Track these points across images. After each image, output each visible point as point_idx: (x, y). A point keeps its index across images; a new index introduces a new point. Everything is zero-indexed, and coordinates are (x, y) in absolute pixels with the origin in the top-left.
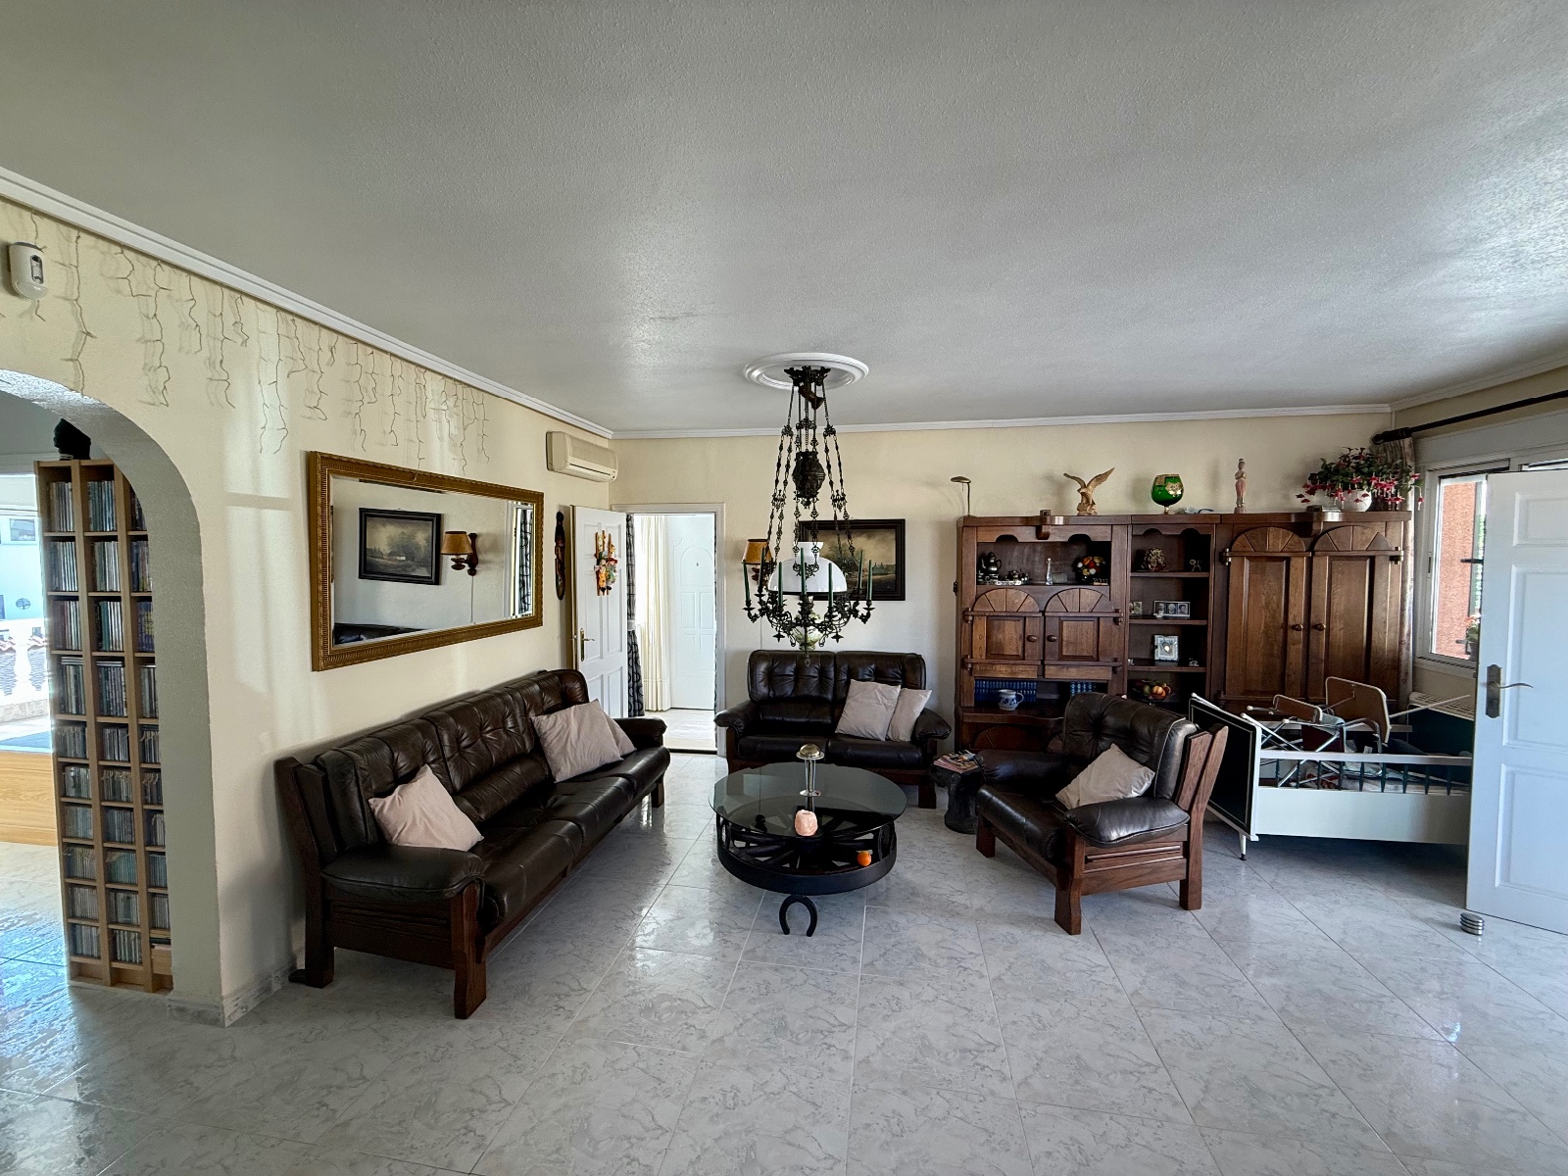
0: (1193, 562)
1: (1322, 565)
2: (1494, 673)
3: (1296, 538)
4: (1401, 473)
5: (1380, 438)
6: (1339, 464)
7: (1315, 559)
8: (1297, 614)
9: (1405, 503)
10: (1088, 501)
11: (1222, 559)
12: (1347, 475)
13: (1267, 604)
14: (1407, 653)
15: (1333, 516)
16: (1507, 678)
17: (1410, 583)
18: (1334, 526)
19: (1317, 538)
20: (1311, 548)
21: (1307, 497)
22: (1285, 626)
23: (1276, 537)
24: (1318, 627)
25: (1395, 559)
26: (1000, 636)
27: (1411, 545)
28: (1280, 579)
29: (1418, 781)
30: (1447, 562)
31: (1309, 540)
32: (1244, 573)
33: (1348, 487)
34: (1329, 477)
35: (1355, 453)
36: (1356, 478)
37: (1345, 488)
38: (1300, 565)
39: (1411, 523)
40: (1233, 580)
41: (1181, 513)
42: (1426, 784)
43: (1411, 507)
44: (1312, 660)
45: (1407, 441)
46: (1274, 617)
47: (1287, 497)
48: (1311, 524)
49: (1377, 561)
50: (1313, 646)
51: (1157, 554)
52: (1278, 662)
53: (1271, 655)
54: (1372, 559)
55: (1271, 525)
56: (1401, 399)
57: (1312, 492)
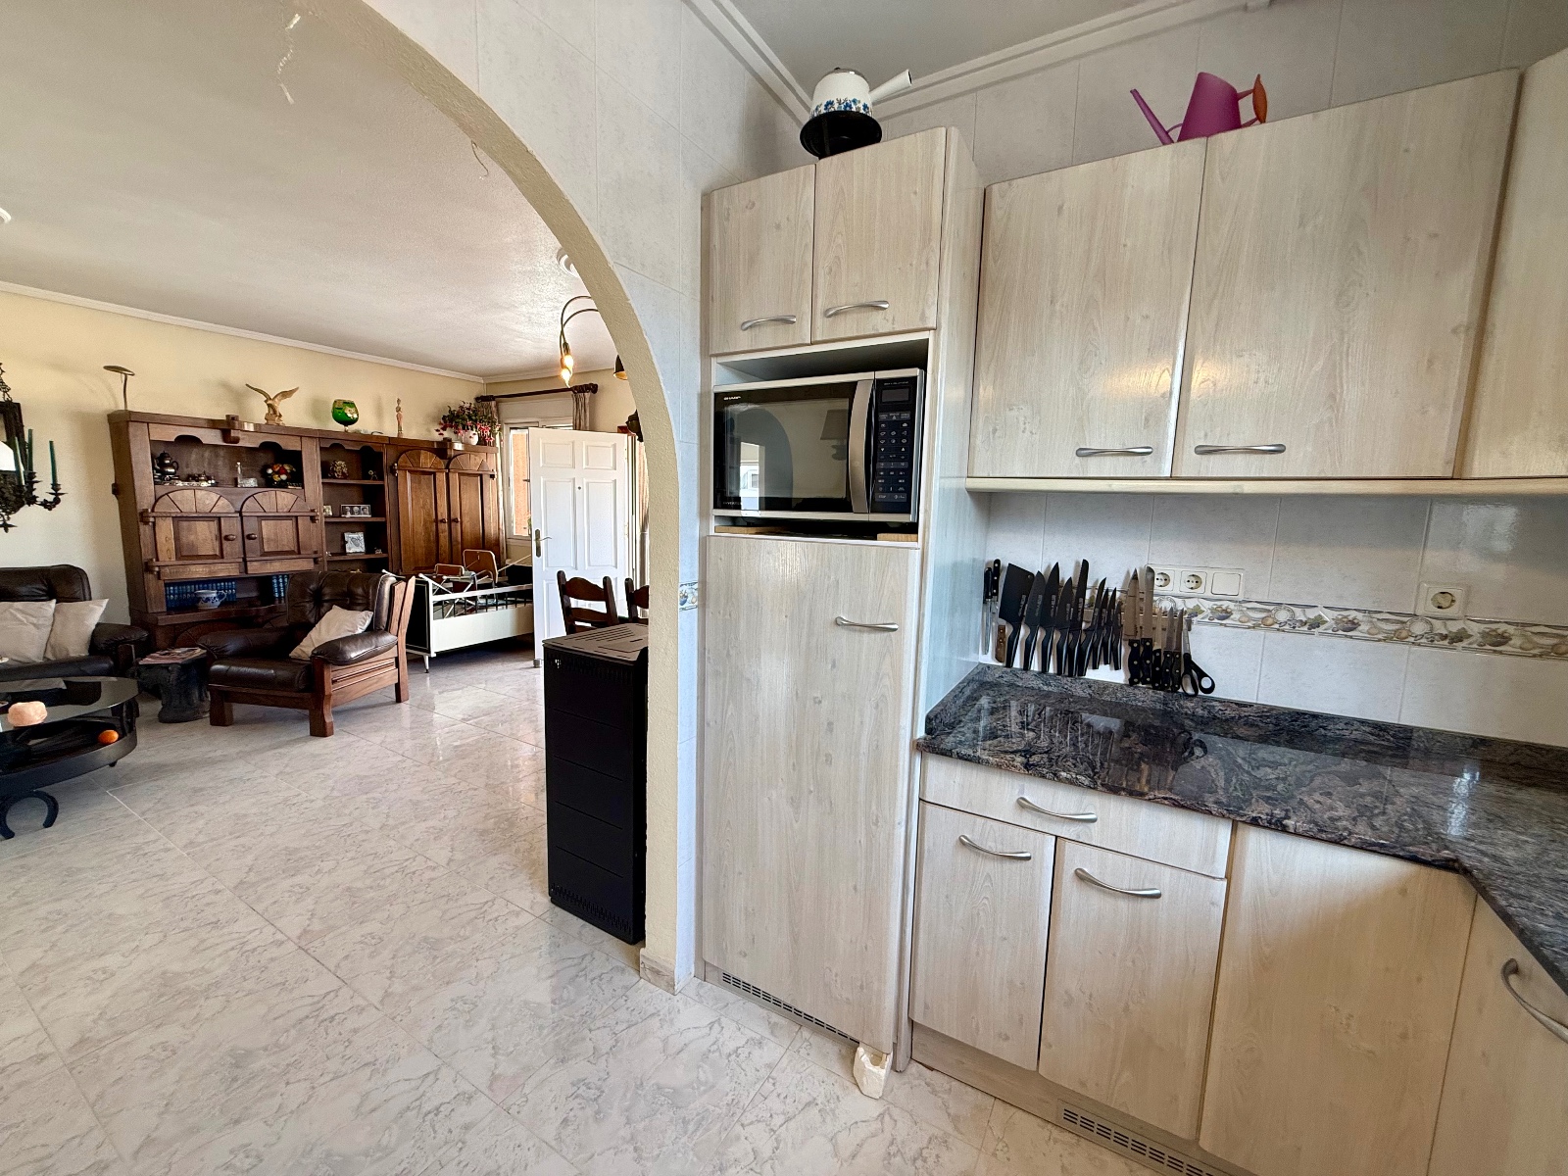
0: (371, 472)
1: (454, 478)
2: (538, 532)
3: (438, 459)
4: (492, 423)
5: (480, 399)
6: (458, 412)
7: (451, 475)
8: (443, 513)
9: (494, 442)
10: (275, 412)
11: (393, 471)
12: (464, 419)
13: (424, 505)
14: (502, 536)
15: (458, 446)
16: (542, 536)
17: (501, 493)
18: (459, 453)
19: (450, 459)
20: (447, 467)
21: (442, 431)
22: (436, 521)
23: (426, 458)
24: (456, 521)
25: (492, 476)
26: (192, 537)
27: (499, 468)
28: (430, 488)
29: (513, 602)
30: (517, 480)
31: (446, 461)
32: (407, 482)
33: (465, 428)
34: (453, 419)
35: (467, 405)
36: (469, 423)
37: (464, 429)
38: (441, 477)
39: (499, 454)
40: (400, 488)
41: (357, 433)
42: (515, 603)
43: (498, 445)
44: (454, 543)
45: (493, 403)
46: (429, 515)
47: (429, 431)
48: (445, 451)
49: (484, 477)
50: (454, 534)
51: (341, 465)
52: (433, 545)
53: (429, 540)
54: (481, 475)
55: (422, 449)
56: (490, 376)
57: (444, 429)
